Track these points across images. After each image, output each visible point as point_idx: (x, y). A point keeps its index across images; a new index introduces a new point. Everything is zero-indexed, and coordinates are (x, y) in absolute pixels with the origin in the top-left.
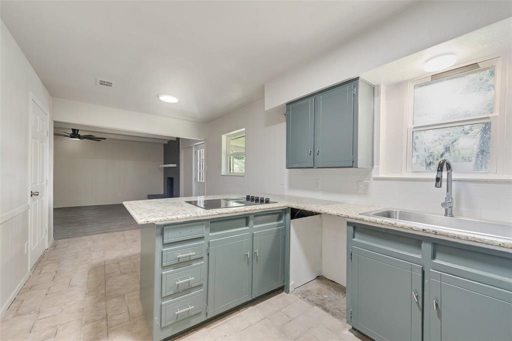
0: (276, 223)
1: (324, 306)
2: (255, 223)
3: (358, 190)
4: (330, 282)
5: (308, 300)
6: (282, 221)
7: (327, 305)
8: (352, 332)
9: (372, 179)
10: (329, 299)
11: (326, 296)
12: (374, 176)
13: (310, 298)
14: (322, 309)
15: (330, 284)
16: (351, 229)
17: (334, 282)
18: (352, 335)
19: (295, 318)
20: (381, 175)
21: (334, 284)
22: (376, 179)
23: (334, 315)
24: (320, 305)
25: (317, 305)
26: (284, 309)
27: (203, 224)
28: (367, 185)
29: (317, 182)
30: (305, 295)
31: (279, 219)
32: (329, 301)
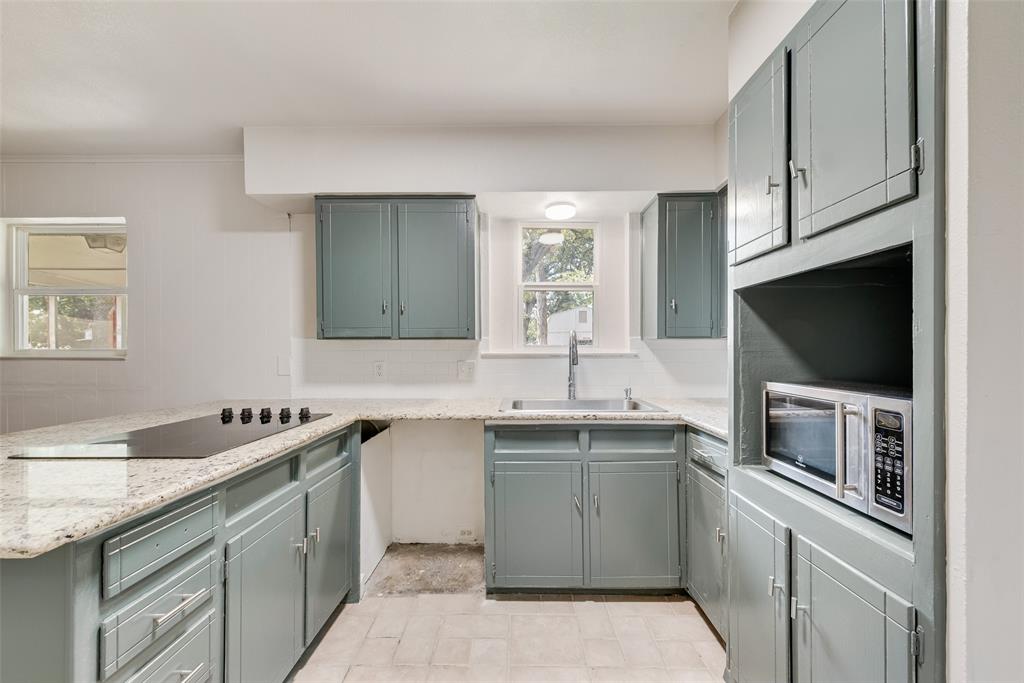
0: (337, 460)
1: (432, 587)
2: (309, 469)
3: (458, 374)
4: (412, 547)
5: (401, 592)
6: (344, 454)
7: (434, 583)
8: (491, 599)
9: (479, 356)
10: (429, 573)
11: (422, 571)
12: (482, 352)
13: (400, 589)
14: (431, 593)
15: (414, 551)
16: (491, 435)
17: (417, 544)
18: (493, 601)
19: (403, 633)
20: (492, 351)
21: (419, 546)
22: (484, 357)
23: (452, 591)
24: (424, 590)
25: (419, 591)
26: (372, 631)
27: (213, 499)
28: (472, 368)
29: (379, 367)
30: (388, 587)
31: (341, 448)
32: (432, 576)
